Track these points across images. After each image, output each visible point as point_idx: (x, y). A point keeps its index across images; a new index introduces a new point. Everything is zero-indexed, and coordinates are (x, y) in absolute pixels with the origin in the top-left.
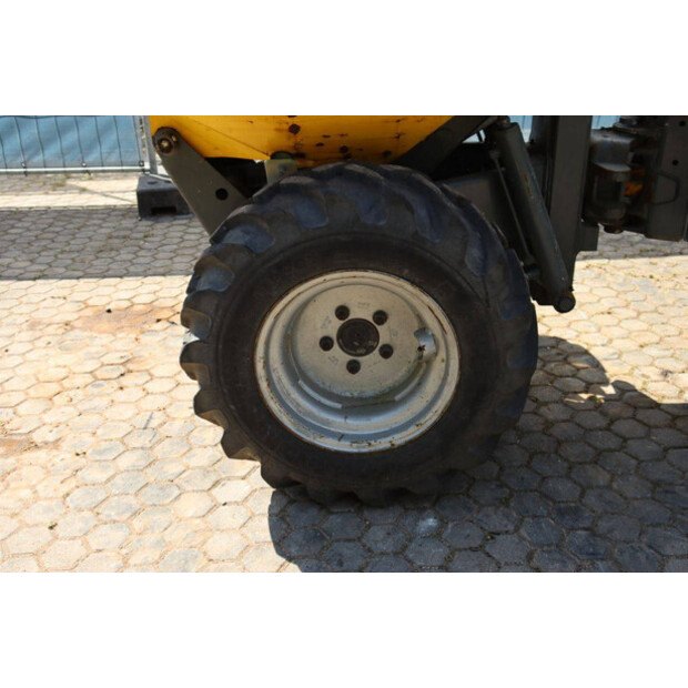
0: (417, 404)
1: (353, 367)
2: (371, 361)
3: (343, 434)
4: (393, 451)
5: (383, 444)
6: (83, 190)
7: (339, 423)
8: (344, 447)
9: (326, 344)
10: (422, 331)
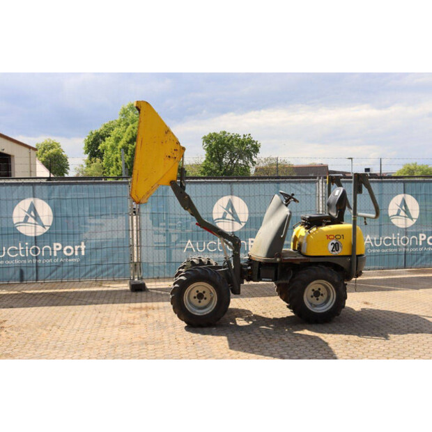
0: (211, 307)
1: (200, 302)
2: (203, 301)
3: (198, 313)
4: (207, 315)
5: (205, 313)
6: (109, 287)
7: (198, 311)
8: (199, 314)
9: (195, 298)
10: (211, 293)
